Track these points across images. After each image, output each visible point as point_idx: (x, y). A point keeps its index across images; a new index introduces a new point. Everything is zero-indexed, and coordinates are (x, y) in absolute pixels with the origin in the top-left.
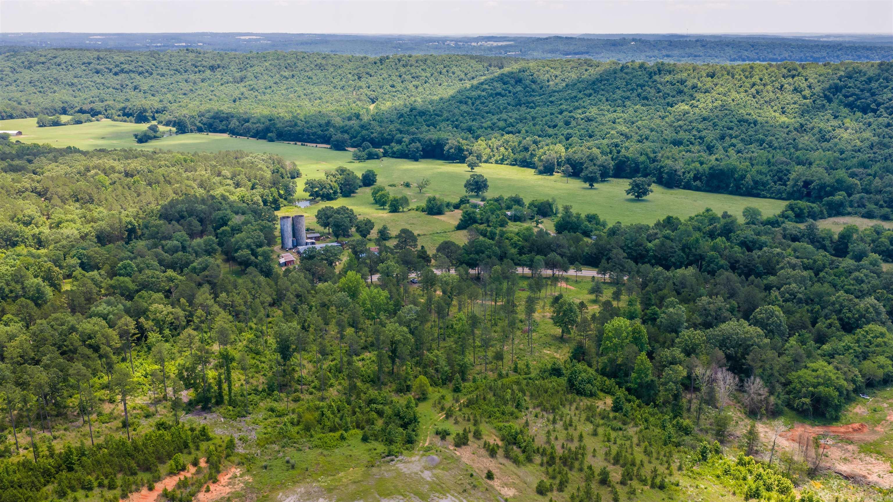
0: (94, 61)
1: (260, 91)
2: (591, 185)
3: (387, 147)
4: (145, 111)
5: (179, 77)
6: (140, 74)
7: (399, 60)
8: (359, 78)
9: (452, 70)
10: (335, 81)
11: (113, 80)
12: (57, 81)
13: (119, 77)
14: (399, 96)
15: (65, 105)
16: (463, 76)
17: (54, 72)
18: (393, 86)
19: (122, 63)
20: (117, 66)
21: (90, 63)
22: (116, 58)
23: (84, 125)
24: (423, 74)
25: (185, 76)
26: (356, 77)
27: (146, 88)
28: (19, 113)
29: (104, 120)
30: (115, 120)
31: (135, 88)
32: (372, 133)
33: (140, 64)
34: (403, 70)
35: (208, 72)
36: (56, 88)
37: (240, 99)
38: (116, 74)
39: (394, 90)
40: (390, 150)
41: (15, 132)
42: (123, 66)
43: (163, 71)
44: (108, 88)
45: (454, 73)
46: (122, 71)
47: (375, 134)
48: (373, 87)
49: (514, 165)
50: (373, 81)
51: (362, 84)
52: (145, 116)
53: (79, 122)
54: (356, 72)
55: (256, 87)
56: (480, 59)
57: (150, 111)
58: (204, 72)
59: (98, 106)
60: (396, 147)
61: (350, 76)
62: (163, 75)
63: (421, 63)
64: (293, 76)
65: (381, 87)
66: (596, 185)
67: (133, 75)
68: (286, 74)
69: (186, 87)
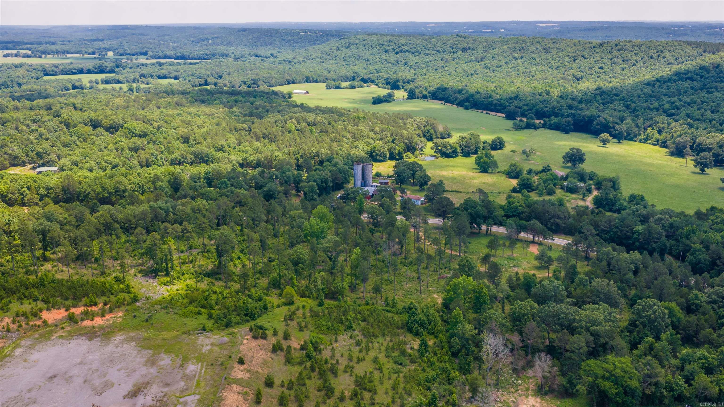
0: (386, 43)
1: (491, 69)
2: (703, 170)
3: (547, 120)
4: (398, 81)
5: (438, 56)
6: (413, 53)
7: (616, 45)
8: (575, 60)
9: (664, 55)
10: (553, 62)
11: (393, 57)
12: (359, 58)
13: (398, 56)
14: (602, 76)
15: (355, 75)
16: (672, 60)
17: (361, 51)
18: (601, 68)
19: (403, 45)
20: (399, 47)
21: (383, 45)
22: (401, 41)
23: (357, 89)
24: (634, 58)
25: (442, 55)
26: (572, 59)
27: (412, 64)
28: (321, 78)
29: (373, 86)
30: (379, 87)
31: (406, 64)
32: (546, 107)
33: (415, 46)
34: (616, 53)
35: (460, 52)
36: (357, 62)
37: (472, 74)
38: (397, 53)
39: (601, 71)
40: (548, 123)
41: (304, 92)
42: (403, 47)
43: (428, 52)
44: (388, 63)
45: (664, 58)
46: (401, 51)
47: (547, 109)
48: (582, 69)
49: (655, 145)
50: (584, 63)
51: (575, 65)
52: (398, 85)
53: (353, 87)
54: (573, 55)
55: (489, 65)
56: (696, 45)
57: (401, 81)
58: (456, 53)
59: (374, 77)
60: (554, 120)
61: (567, 58)
62: (427, 55)
63: (637, 49)
64: (522, 57)
65: (590, 69)
66: (707, 171)
67: (407, 54)
68: (517, 56)
69: (440, 63)
